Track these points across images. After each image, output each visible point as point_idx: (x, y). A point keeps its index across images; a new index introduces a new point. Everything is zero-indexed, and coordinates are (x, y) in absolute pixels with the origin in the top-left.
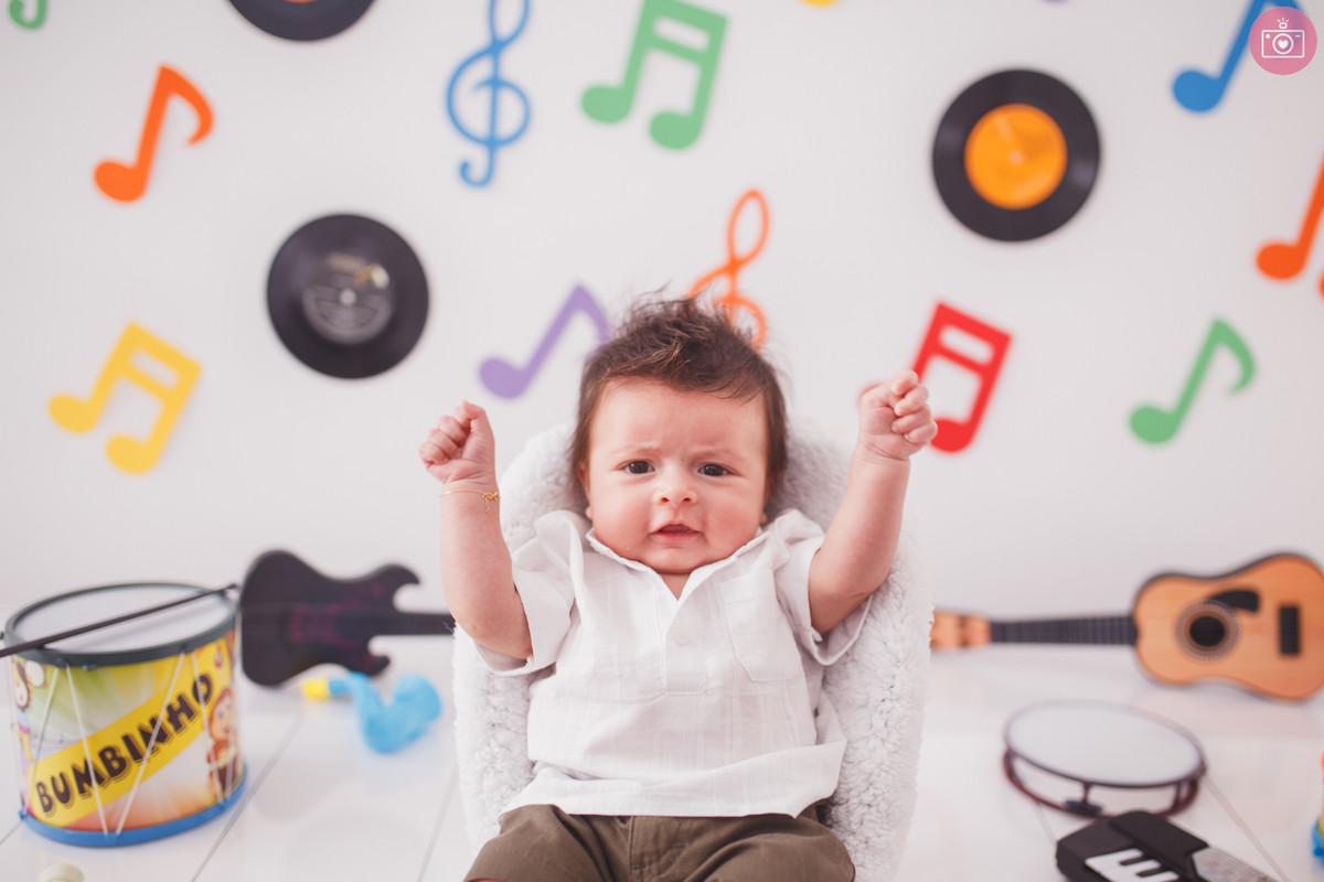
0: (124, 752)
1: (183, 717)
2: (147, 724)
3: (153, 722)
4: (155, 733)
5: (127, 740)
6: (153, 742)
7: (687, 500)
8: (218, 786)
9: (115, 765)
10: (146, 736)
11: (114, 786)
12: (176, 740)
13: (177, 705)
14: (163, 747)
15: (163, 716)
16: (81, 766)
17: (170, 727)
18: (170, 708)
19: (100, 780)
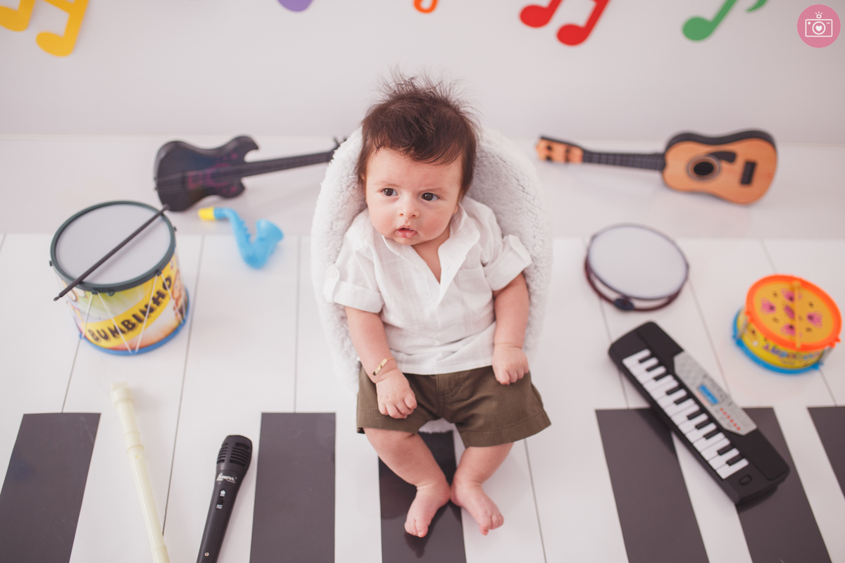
0: (134, 320)
1: (160, 299)
2: (143, 308)
3: (146, 306)
4: (148, 310)
5: (135, 316)
6: (147, 313)
7: (414, 216)
8: (179, 315)
9: (130, 326)
10: (144, 313)
11: (131, 334)
12: (158, 309)
13: (156, 296)
14: (153, 315)
15: (151, 303)
16: (113, 328)
17: (155, 306)
18: (154, 299)
19: (123, 332)
